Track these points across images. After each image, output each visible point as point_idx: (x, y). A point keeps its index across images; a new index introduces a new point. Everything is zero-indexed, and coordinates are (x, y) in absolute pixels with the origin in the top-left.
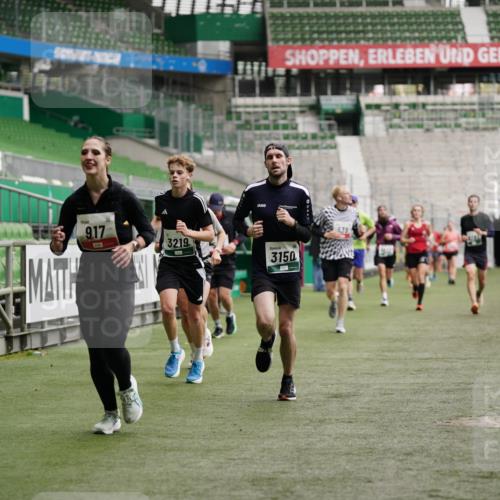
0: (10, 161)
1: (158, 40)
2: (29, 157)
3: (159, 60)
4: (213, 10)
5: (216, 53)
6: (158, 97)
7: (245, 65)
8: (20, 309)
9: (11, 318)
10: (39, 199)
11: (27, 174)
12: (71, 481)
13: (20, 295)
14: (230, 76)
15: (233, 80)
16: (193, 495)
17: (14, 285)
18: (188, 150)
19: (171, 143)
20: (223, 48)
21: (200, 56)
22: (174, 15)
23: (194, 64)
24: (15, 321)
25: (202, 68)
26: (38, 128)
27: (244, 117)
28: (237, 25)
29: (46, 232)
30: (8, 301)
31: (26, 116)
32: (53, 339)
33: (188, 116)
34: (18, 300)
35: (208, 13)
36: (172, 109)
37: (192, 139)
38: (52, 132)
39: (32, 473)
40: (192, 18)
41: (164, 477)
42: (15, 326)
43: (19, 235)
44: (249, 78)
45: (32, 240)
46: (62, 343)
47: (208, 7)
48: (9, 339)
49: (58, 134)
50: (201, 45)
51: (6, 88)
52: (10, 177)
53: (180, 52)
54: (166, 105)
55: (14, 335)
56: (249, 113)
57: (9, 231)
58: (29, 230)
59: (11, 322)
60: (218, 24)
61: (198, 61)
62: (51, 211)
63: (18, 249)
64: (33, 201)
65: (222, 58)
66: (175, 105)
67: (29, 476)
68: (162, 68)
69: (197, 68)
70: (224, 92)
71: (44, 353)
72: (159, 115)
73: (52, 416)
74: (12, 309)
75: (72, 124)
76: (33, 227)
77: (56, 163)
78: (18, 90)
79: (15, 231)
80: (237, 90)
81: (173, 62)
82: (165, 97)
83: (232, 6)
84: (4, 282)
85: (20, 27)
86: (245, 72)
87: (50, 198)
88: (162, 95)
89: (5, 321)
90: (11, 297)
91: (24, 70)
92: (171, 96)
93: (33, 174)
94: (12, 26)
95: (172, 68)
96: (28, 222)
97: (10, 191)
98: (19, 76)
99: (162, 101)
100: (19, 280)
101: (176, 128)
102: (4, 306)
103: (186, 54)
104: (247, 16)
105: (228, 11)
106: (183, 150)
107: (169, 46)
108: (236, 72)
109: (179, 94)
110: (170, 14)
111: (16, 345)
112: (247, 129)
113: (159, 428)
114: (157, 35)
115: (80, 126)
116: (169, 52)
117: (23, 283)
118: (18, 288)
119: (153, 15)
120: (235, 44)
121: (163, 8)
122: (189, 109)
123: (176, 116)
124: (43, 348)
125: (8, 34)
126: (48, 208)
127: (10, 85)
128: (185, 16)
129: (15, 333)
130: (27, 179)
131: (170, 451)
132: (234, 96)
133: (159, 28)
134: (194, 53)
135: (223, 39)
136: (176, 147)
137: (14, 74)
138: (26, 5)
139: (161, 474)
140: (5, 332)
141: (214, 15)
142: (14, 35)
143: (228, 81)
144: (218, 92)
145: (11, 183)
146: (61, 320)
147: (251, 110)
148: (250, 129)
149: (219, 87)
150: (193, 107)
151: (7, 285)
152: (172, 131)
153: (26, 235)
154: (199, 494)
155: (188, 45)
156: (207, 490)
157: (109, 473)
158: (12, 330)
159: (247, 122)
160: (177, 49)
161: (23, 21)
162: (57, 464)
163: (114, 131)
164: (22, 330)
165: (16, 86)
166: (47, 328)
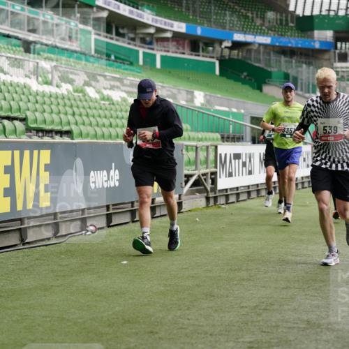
0: (208, 97)
1: (292, 30)
2: (219, 96)
3: (293, 41)
4: (324, 13)
5: (324, 37)
6: (292, 62)
7: (341, 44)
8: (214, 182)
9: (209, 186)
10: (225, 119)
11: (217, 105)
12: (243, 280)
13: (214, 174)
14: (333, 50)
15: (335, 52)
16: (313, 289)
17: (211, 168)
18: (309, 92)
19: (299, 88)
20: (329, 35)
21: (315, 39)
22: (301, 15)
23: (312, 43)
24: (211, 188)
25: (317, 46)
26: (224, 79)
27: (340, 74)
28: (337, 22)
29: (228, 138)
30: (207, 177)
31: (217, 72)
32: (232, 199)
33: (308, 73)
34: (213, 176)
35: (321, 15)
36: (300, 69)
37: (311, 86)
38: (232, 82)
39: (222, 274)
40: (311, 17)
41: (296, 279)
42: (211, 191)
43: (213, 139)
44: (343, 51)
45: (221, 142)
46: (238, 201)
47: (321, 11)
48: (208, 199)
49: (236, 83)
50: (316, 33)
51: (206, 57)
52: (208, 107)
53: (304, 37)
54: (297, 67)
55: (210, 196)
56: (344, 72)
57: (208, 137)
58: (219, 137)
59: (209, 189)
60: (326, 21)
61: (315, 41)
62: (231, 126)
63: (214, 147)
64: (222, 121)
65: (328, 40)
66: (301, 67)
67: (220, 276)
68: (294, 46)
69: (314, 46)
70: (329, 59)
71: (227, 206)
72: (292, 72)
73: (232, 243)
74: (210, 181)
75: (243, 77)
76: (221, 135)
77: (234, 99)
78: (213, 57)
79: (211, 137)
80: (337, 58)
81: (301, 42)
82: (296, 63)
83: (334, 11)
84: (205, 166)
85: (214, 23)
86: (341, 48)
87: (231, 119)
88: (294, 61)
89: (206, 188)
90: (209, 174)
91: (217, 46)
92: (299, 62)
93: (221, 105)
94: (210, 21)
95: (300, 46)
96: (218, 132)
97: (209, 115)
98: (213, 50)
99: (294, 65)
100: (214, 165)
101: (302, 80)
102: (205, 179)
103: (308, 37)
104: (343, 17)
105: (332, 13)
106: (306, 92)
107: (298, 33)
108: (336, 48)
109: (304, 60)
110: (299, 15)
111: (212, 202)
112: (342, 81)
113: (293, 251)
114: (292, 27)
115: (248, 78)
116: (298, 36)
117: (216, 167)
118: (213, 170)
119: (290, 16)
120: (336, 32)
121: (295, 12)
122: (309, 69)
123: (302, 72)
124: (227, 203)
125: (208, 26)
126: (230, 124)
127: (208, 55)
128: (308, 17)
129: (211, 195)
130: (218, 108)
131: (300, 263)
132: (335, 62)
133: (293, 23)
134: (312, 37)
135: (329, 29)
136: (302, 90)
137: (211, 48)
138: (218, 10)
139: (294, 277)
140: (205, 194)
141: (324, 16)
142: (211, 27)
143: (332, 54)
144: (326, 60)
145: (209, 110)
146: (237, 188)
147: (344, 70)
148: (344, 81)
149: (326, 56)
150: (311, 68)
151: (207, 168)
152: (299, 82)
153: (217, 139)
154: (316, 289)
155: (309, 33)
156: (321, 287)
157: (264, 275)
158: (210, 193)
159: (343, 77)
160: (303, 35)
161: (216, 19)
162: (236, 270)
163: (267, 81)
164: (215, 193)
165: (212, 55)
166: (229, 193)
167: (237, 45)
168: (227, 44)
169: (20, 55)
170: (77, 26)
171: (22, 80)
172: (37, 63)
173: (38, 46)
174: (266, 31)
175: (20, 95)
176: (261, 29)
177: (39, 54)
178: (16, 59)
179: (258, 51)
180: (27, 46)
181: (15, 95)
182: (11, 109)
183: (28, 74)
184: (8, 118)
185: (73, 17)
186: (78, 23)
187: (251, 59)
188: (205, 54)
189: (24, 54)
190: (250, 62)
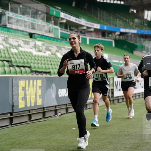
0: (110, 57)
2: (114, 56)
3: (146, 32)
8: (113, 93)
10: (117, 66)
13: (112, 90)
26: (117, 49)
31: (114, 45)
32: (121, 101)
34: (112, 91)
38: (120, 50)
43: (112, 75)
46: (123, 102)
49: (122, 50)
59: (110, 96)
63: (112, 78)
64: (115, 67)
67: (115, 134)
68: (147, 34)
74: (111, 93)
76: (116, 73)
81: (150, 32)
85: (112, 24)
88: (147, 40)
90: (110, 90)
91: (113, 34)
92: (149, 40)
98: (112, 36)
107: (149, 28)
111: (112, 102)
114: (146, 26)
115: (127, 48)
116: (149, 30)
117: (113, 87)
118: (112, 88)
121: (147, 19)
124: (118, 103)
125: (109, 25)
127: (110, 38)
129: (111, 99)
130: (114, 61)
133: (146, 24)
137: (110, 35)
138: (113, 19)
142: (111, 26)
153: (114, 75)
161: (113, 22)
162: (122, 132)
163: (135, 49)
164: (113, 98)
165: (111, 38)
166: (119, 98)
167: (122, 34)
168: (118, 33)
169: (28, 39)
170: (52, 26)
171: (29, 50)
172: (35, 43)
173: (36, 35)
174: (135, 27)
175: (28, 56)
176: (132, 27)
177: (36, 39)
178: (26, 41)
179: (131, 36)
180: (31, 35)
181: (26, 57)
182: (24, 63)
183: (32, 47)
184: (23, 67)
185: (51, 23)
186: (53, 25)
187: (128, 40)
188: (108, 38)
189: (30, 39)
190: (127, 41)
